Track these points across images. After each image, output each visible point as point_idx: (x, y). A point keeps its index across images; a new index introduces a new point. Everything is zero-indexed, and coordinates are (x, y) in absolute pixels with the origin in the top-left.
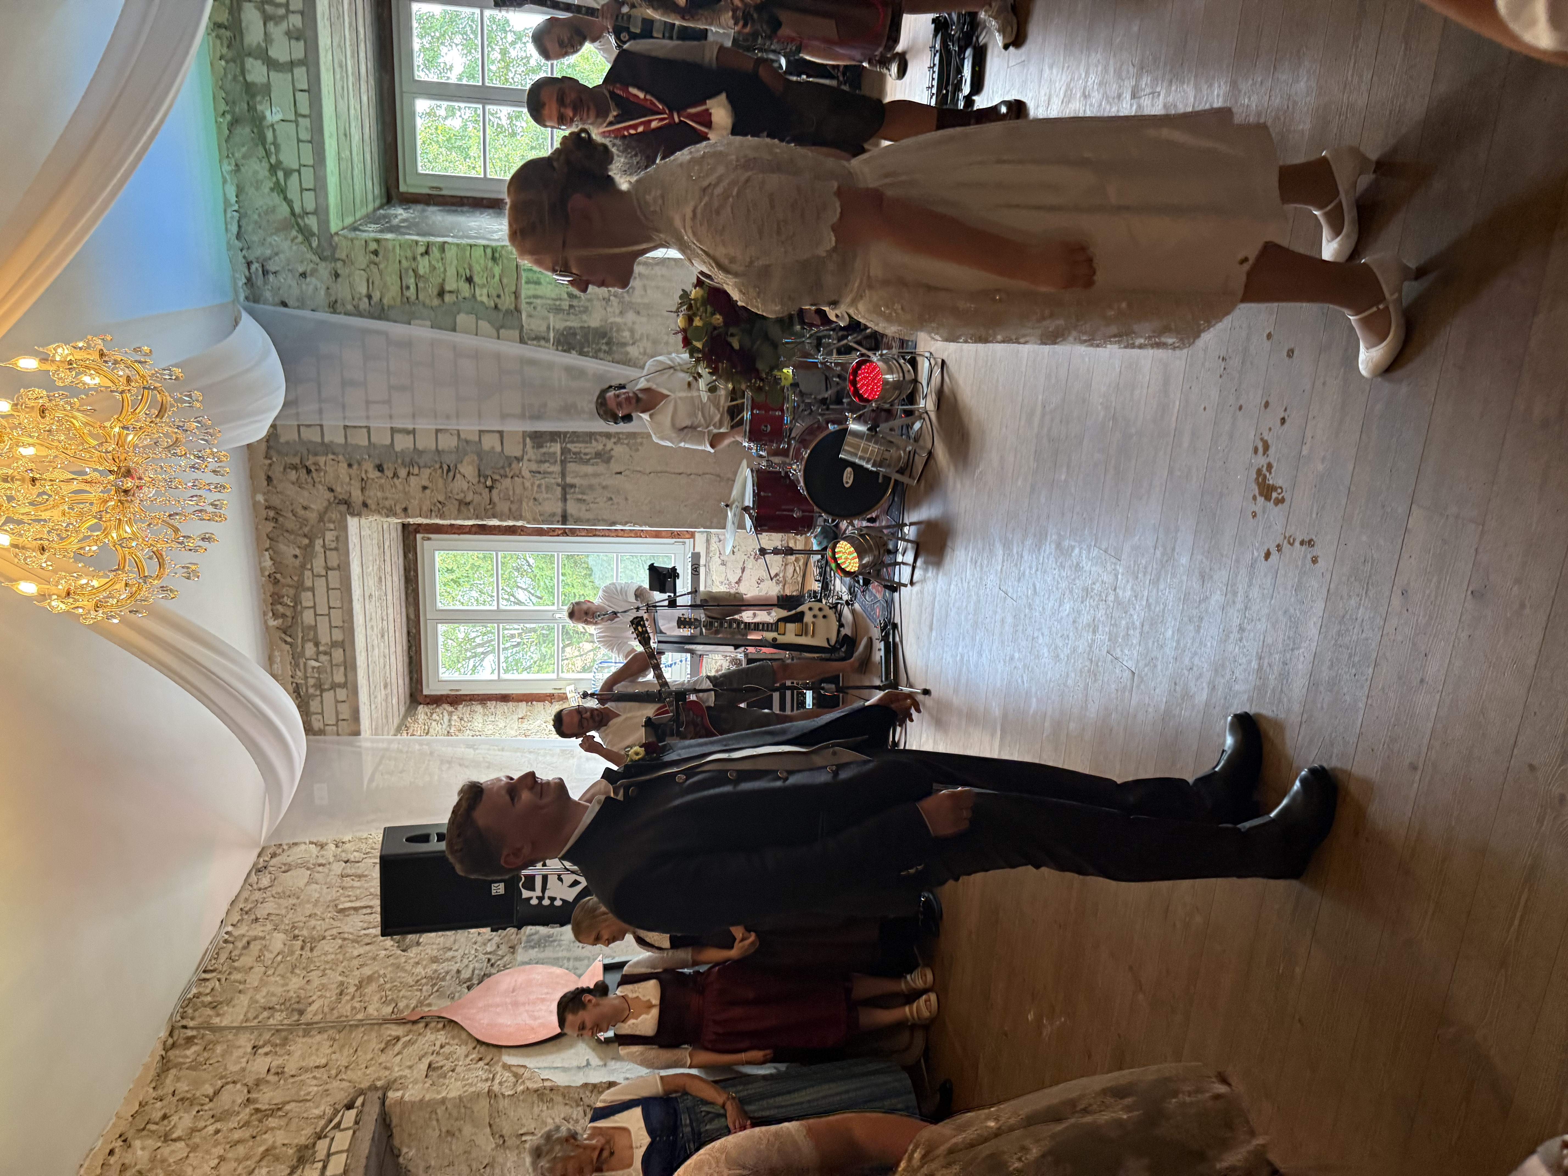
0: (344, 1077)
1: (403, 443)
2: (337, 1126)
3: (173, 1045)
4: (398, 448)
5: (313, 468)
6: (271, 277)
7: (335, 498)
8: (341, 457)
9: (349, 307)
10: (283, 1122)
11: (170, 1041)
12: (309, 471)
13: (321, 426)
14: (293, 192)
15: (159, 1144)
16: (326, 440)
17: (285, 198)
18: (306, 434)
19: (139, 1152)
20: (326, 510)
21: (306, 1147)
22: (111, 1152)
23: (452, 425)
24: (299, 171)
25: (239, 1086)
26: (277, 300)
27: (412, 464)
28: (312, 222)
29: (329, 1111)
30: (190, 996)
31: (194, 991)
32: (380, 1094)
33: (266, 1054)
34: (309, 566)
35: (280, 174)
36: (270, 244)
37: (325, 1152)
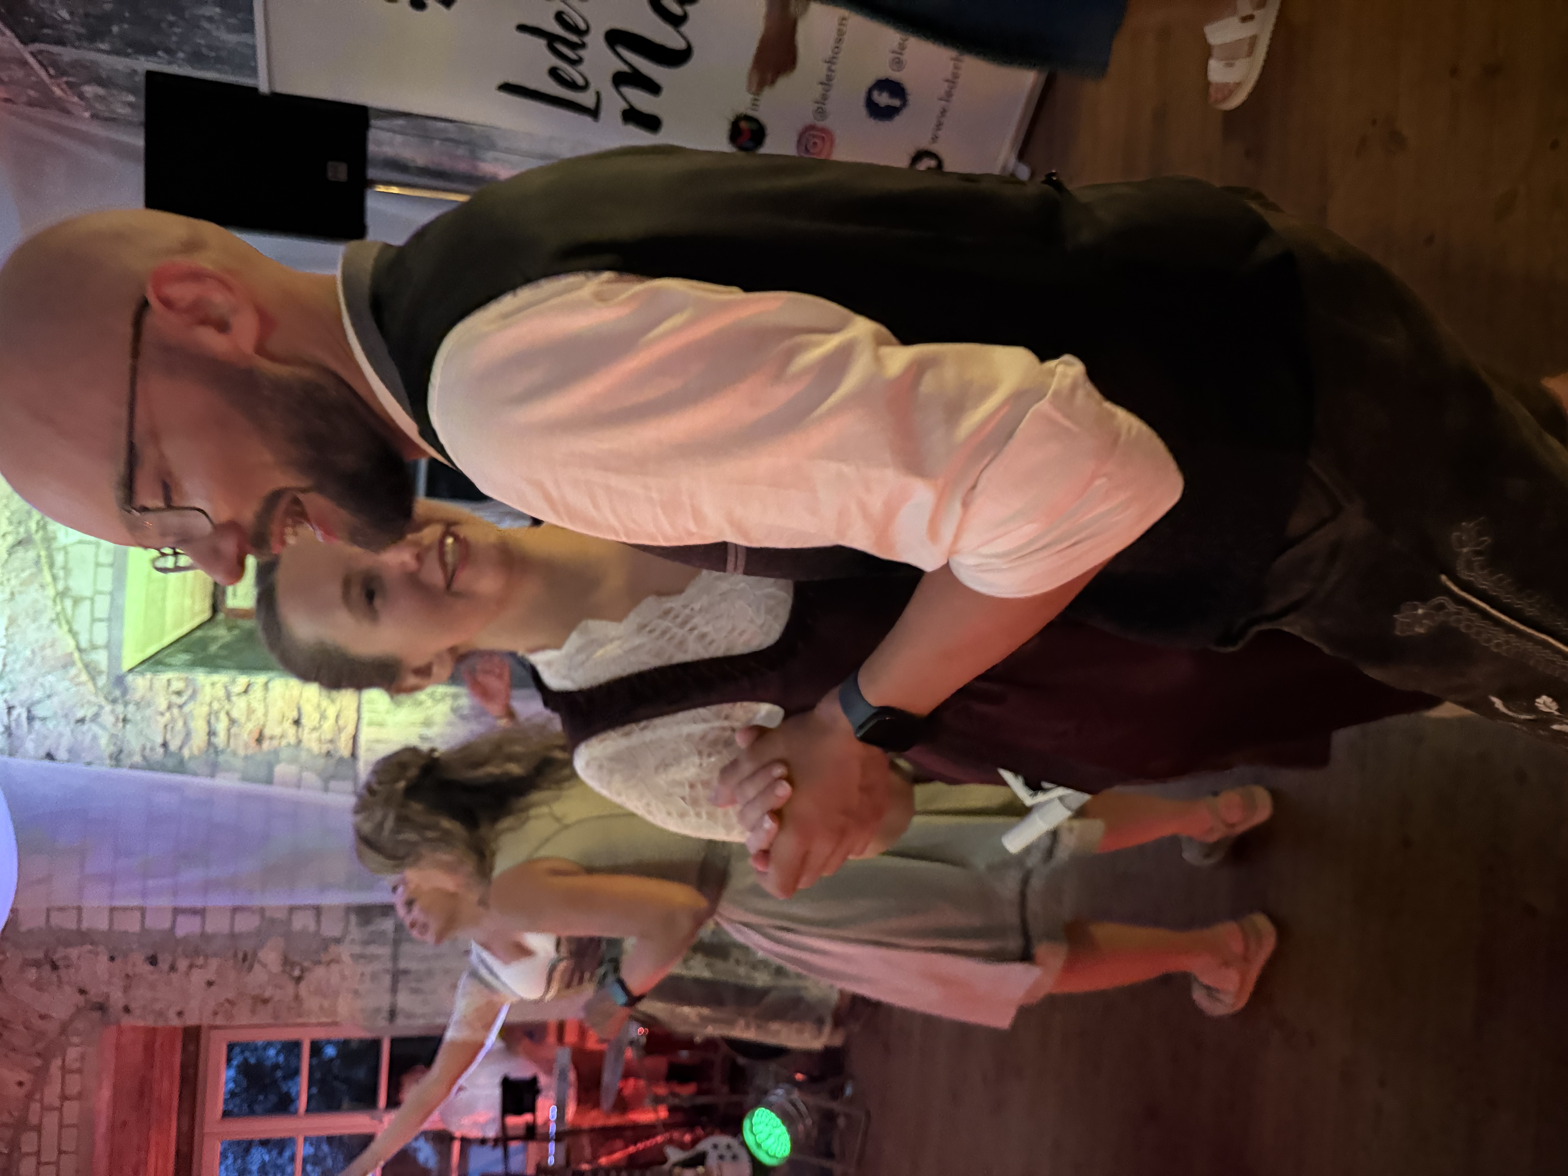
1: (187, 927)
4: (180, 932)
5: (60, 963)
6: (37, 724)
7: (86, 1001)
8: (101, 948)
9: (137, 759)
12: (55, 967)
13: (79, 909)
14: (82, 623)
16: (85, 925)
17: (70, 631)
18: (57, 920)
20: (72, 1019)
23: (257, 901)
24: (92, 600)
26: (42, 752)
27: (197, 952)
28: (101, 658)
34: (37, 1096)
35: (68, 603)
36: (42, 685)
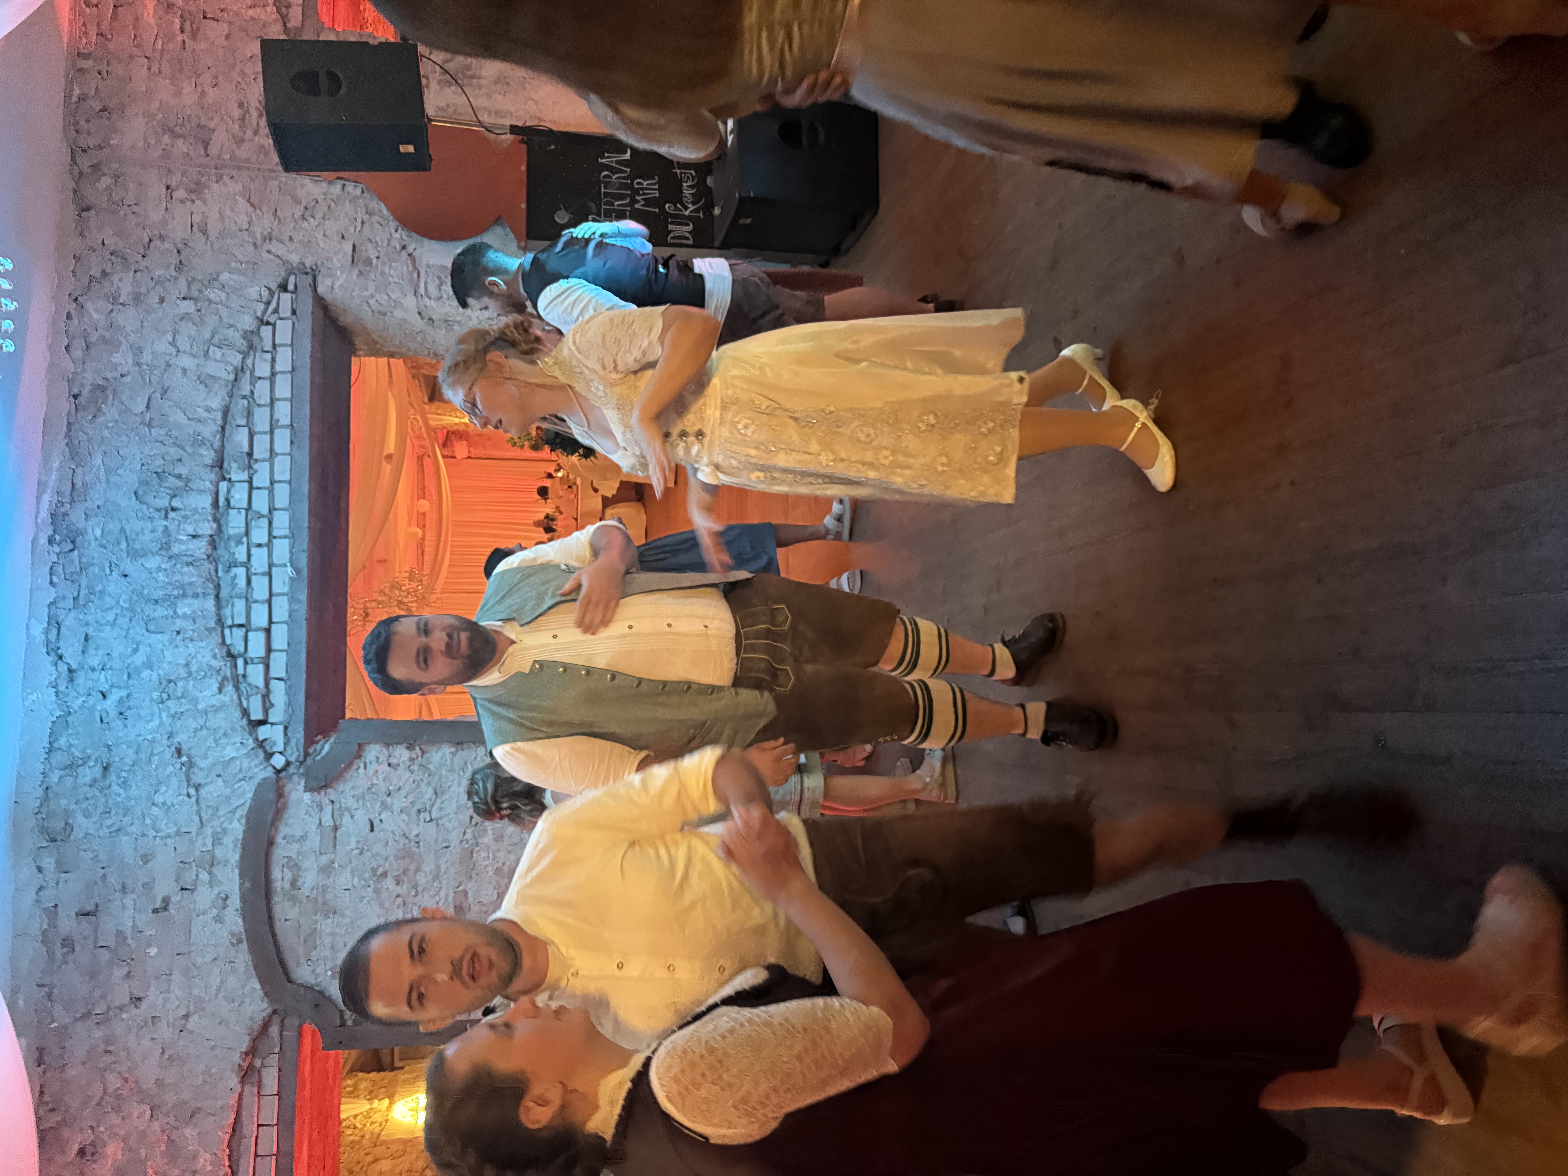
0: (270, 247)
2: (276, 311)
3: (81, 173)
10: (223, 295)
11: (76, 171)
15: (110, 307)
19: (95, 316)
21: (252, 332)
22: (69, 316)
25: (167, 245)
29: (265, 294)
30: (74, 99)
31: (77, 91)
32: (310, 279)
33: (182, 201)
37: (270, 343)
